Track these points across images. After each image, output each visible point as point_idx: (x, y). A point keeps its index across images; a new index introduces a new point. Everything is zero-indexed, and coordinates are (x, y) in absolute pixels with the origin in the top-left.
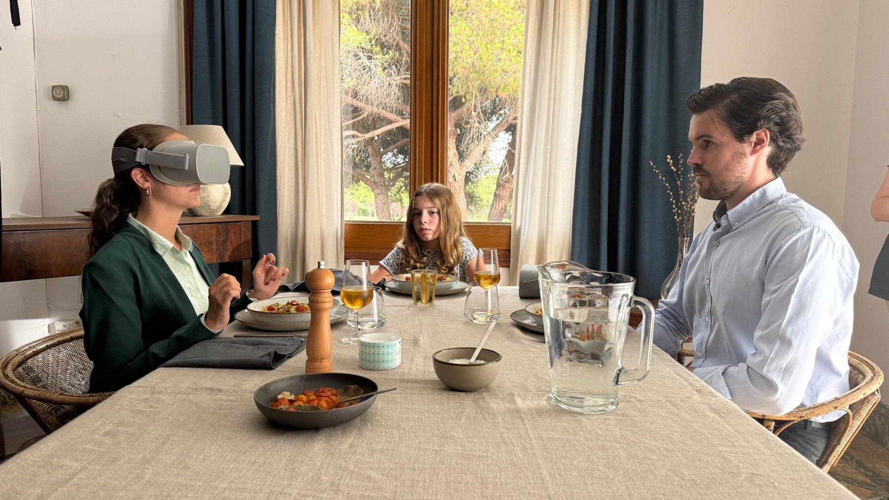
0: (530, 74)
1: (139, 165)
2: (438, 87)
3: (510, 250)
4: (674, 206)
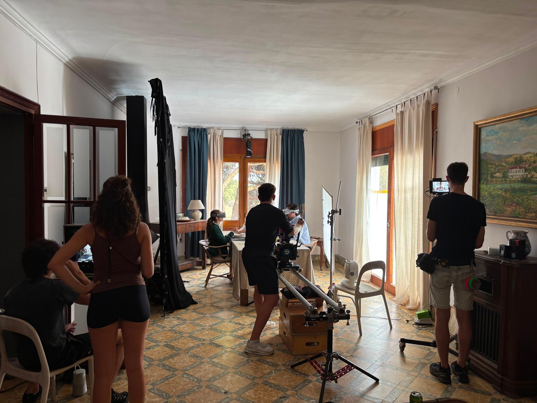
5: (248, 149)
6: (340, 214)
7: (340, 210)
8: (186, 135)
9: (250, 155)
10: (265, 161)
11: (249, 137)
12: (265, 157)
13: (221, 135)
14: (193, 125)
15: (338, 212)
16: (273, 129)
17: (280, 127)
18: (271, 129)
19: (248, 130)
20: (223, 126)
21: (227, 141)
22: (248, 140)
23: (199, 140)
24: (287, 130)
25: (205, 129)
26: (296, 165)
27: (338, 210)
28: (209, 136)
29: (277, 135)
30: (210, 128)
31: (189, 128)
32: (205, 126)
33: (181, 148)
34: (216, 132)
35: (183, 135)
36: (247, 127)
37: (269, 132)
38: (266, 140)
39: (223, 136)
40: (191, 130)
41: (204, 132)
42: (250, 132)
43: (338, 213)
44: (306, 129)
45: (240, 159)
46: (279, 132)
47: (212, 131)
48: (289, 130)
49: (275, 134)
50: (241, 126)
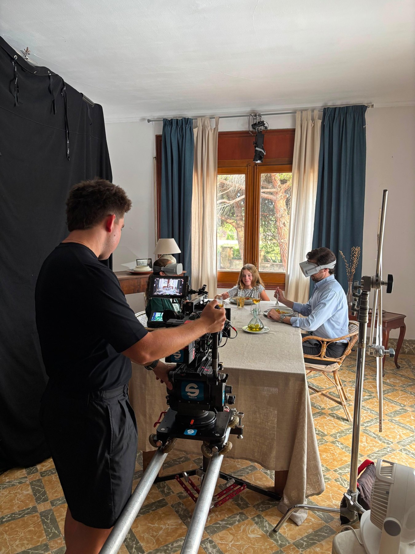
0: (294, 212)
1: (162, 271)
2: (256, 217)
3: (285, 283)
4: (347, 269)
5: (257, 149)
6: (389, 290)
7: (390, 278)
8: (161, 133)
9: (260, 159)
10: (290, 170)
11: (262, 128)
12: (291, 163)
13: (215, 129)
14: (170, 114)
15: (383, 283)
16: (306, 110)
17: (319, 105)
18: (302, 111)
19: (260, 115)
20: (218, 112)
21: (223, 137)
22: (260, 132)
23: (179, 139)
24: (333, 108)
25: (188, 119)
26: (347, 174)
27: (383, 278)
28: (195, 131)
29: (313, 120)
30: (196, 118)
31: (164, 119)
32: (189, 114)
33: (155, 155)
34: (206, 123)
35: (158, 134)
36: (260, 109)
37: (298, 116)
38: (293, 131)
39: (218, 130)
40: (168, 123)
41: (187, 124)
42: (264, 118)
43: (383, 288)
44: (371, 103)
45: (247, 167)
46: (316, 113)
47: (200, 123)
48: (335, 108)
49: (310, 118)
50: (248, 109)
